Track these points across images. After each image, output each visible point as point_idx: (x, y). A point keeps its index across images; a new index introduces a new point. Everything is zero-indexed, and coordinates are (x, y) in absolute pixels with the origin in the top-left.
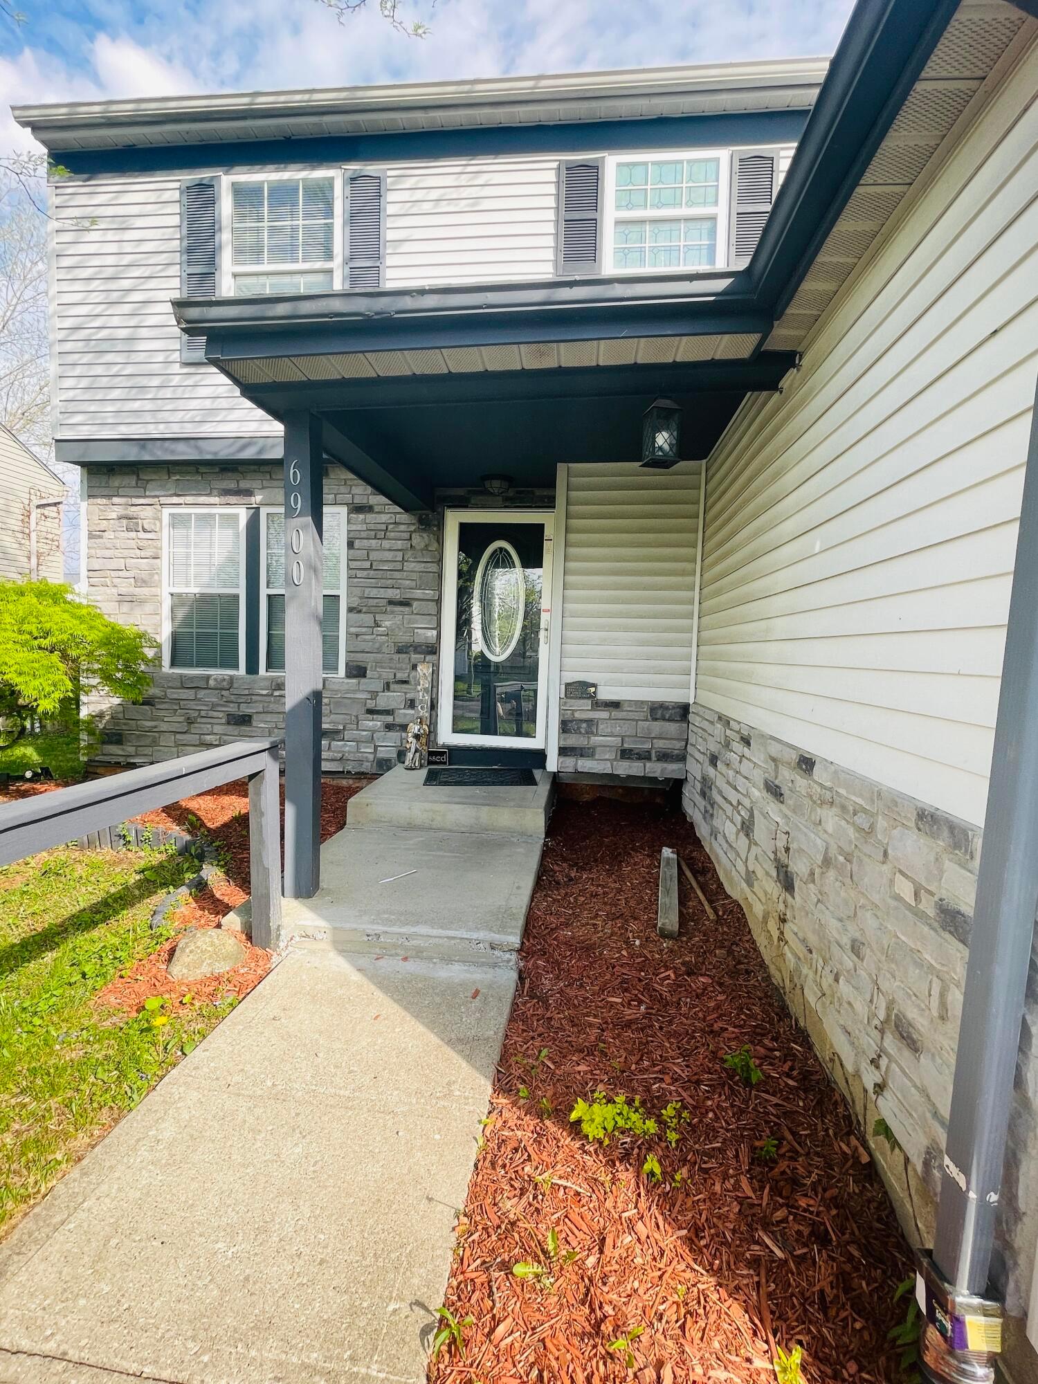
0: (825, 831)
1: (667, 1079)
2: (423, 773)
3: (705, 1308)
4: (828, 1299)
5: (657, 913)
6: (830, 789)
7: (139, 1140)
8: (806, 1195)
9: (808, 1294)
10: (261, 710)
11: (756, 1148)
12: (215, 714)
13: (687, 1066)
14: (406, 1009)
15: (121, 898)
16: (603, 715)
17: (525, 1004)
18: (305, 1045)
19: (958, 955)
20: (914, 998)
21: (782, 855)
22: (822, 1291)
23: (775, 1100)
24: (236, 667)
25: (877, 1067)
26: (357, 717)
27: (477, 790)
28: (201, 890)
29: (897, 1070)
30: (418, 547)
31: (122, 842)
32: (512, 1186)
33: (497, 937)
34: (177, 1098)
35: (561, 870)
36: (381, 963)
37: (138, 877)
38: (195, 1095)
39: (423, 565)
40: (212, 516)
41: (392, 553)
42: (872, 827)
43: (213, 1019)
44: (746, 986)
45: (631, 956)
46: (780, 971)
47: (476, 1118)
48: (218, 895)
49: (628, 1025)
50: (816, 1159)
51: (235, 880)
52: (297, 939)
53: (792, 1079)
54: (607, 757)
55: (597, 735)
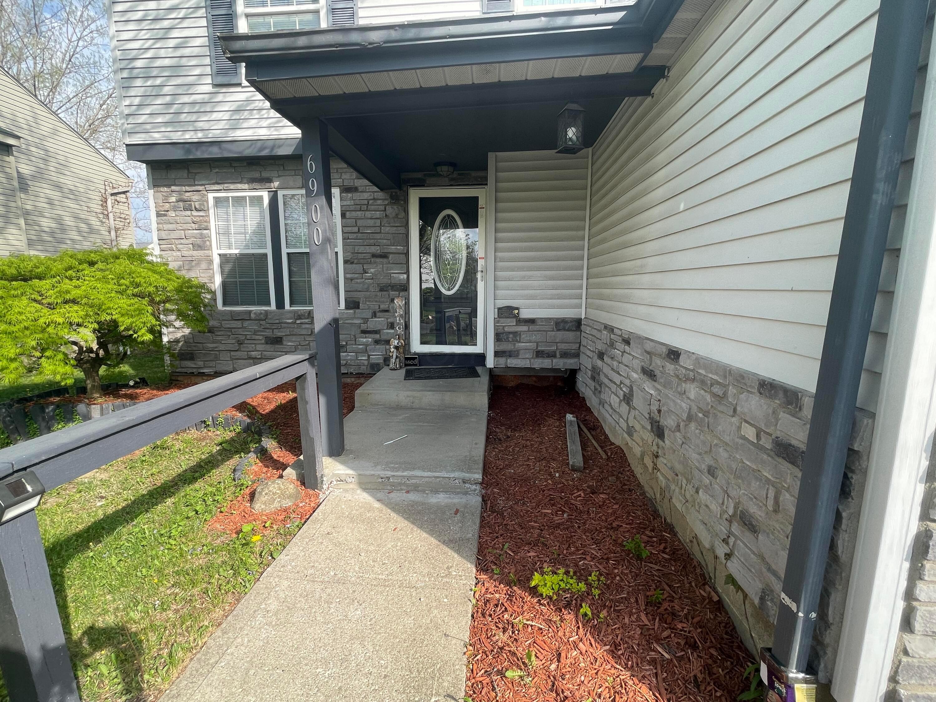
0: (688, 398)
1: (588, 558)
2: (403, 372)
3: (625, 689)
4: (699, 680)
5: (568, 456)
6: (693, 370)
7: (255, 612)
8: (681, 622)
9: (686, 678)
10: (288, 333)
11: (648, 596)
12: (257, 337)
13: (599, 550)
14: (413, 523)
15: (209, 462)
16: (525, 328)
17: (489, 516)
18: (351, 549)
19: (789, 471)
20: (754, 500)
21: (656, 416)
22: (695, 676)
23: (657, 567)
24: (269, 304)
25: (727, 543)
26: (355, 336)
27: (441, 382)
28: (263, 454)
29: (741, 544)
30: (391, 216)
31: (203, 425)
32: (497, 627)
33: (467, 475)
34: (274, 585)
35: (502, 432)
36: (392, 495)
37: (218, 448)
38: (286, 583)
39: (395, 228)
40: (244, 198)
41: (373, 221)
42: (725, 394)
43: (289, 536)
44: (630, 499)
45: (554, 484)
46: (652, 489)
47: (468, 588)
48: (275, 457)
49: (558, 526)
50: (685, 600)
51: (285, 447)
52: (335, 483)
53: (666, 554)
54: (527, 356)
55: (520, 342)
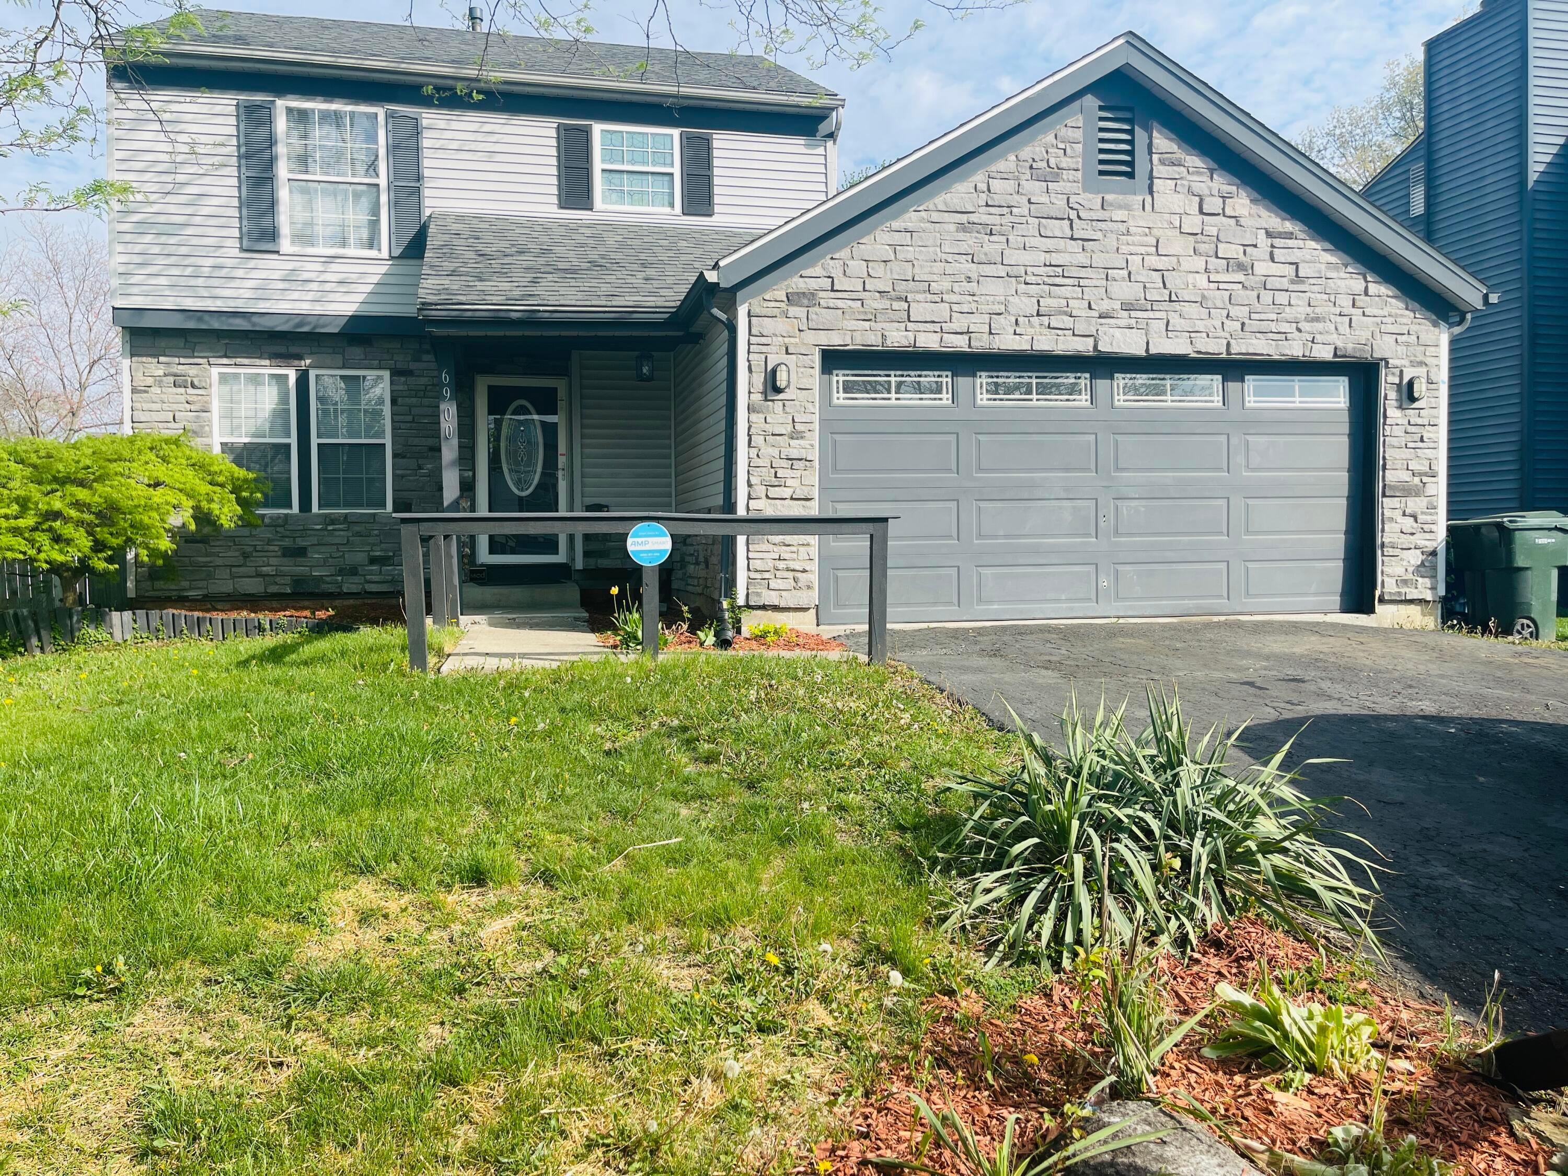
10: (315, 543)
12: (271, 548)
24: (290, 506)
40: (261, 375)
41: (431, 409)
54: (618, 557)
55: (610, 541)
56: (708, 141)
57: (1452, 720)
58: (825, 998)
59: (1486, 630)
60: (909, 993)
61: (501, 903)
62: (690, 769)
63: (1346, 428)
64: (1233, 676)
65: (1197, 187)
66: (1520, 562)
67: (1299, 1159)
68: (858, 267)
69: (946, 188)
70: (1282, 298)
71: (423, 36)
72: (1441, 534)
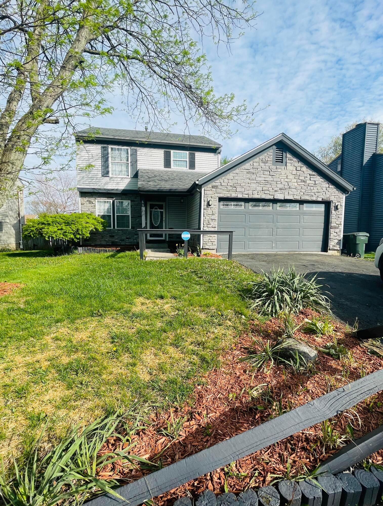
12: (107, 235)
24: (111, 227)
40: (106, 201)
41: (138, 208)
54: (175, 238)
55: (173, 235)
56: (194, 154)
57: (344, 273)
58: (230, 320)
59: (350, 256)
60: (245, 320)
61: (167, 302)
62: (197, 279)
63: (324, 215)
64: (300, 264)
65: (296, 165)
66: (357, 242)
67: (321, 348)
68: (226, 181)
69: (245, 164)
70: (312, 188)
71: (137, 132)
72: (342, 236)
